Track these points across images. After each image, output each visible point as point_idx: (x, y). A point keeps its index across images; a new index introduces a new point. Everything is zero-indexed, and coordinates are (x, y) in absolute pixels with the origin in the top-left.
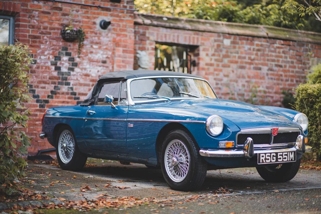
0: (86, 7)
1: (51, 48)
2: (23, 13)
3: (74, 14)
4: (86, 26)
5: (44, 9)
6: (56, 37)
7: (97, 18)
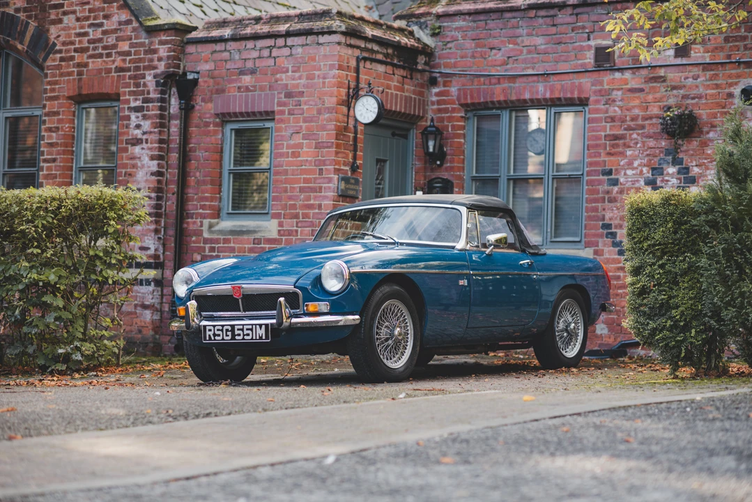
0: (714, 67)
1: (645, 153)
2: (596, 98)
3: (689, 84)
4: (712, 103)
5: (633, 84)
6: (654, 133)
7: (736, 84)
